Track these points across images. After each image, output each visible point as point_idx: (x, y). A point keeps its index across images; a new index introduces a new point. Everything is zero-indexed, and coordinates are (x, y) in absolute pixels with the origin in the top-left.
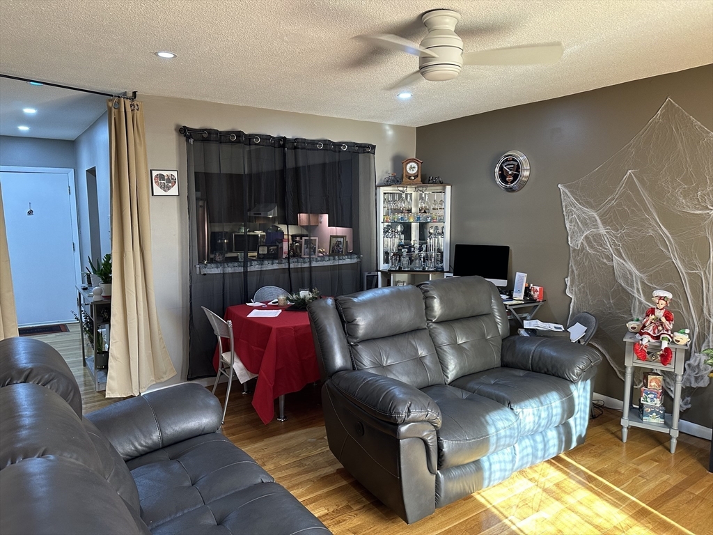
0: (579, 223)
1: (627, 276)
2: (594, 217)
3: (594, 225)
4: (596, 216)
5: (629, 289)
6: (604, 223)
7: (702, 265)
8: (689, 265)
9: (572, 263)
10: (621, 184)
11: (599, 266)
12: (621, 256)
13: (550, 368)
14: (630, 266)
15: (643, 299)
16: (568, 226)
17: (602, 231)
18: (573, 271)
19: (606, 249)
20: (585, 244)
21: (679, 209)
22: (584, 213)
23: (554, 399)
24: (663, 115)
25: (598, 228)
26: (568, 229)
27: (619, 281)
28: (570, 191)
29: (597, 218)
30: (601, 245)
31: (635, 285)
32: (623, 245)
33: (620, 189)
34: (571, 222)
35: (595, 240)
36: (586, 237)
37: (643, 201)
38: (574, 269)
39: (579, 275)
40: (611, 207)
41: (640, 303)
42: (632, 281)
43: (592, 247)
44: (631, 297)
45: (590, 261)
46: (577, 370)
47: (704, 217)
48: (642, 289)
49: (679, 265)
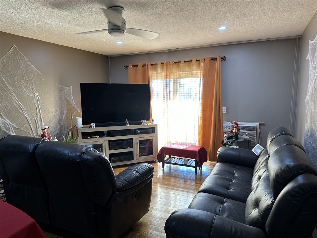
1: (6, 126)
7: (35, 115)
8: (31, 117)
14: (7, 121)
21: (24, 94)
24: (13, 52)
27: (3, 129)
47: (34, 97)
48: (14, 131)
49: (27, 117)
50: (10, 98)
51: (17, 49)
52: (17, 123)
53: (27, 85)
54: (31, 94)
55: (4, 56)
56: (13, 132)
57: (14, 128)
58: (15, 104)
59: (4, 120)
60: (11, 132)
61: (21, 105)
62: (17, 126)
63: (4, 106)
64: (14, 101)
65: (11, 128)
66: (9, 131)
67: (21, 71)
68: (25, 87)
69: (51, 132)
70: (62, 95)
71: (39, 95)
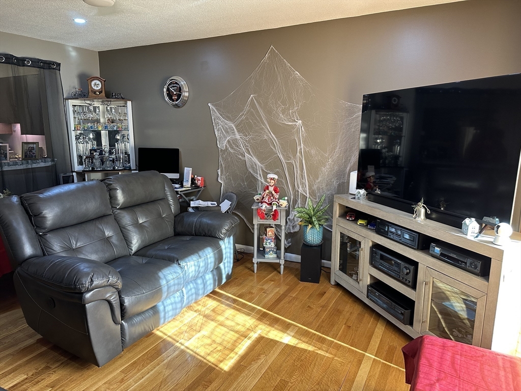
0: (224, 131)
1: (254, 166)
2: (232, 127)
3: (233, 133)
4: (233, 126)
5: (255, 175)
6: (238, 131)
7: (294, 157)
8: (287, 158)
9: (220, 159)
10: (247, 104)
11: (237, 161)
12: (250, 154)
13: (207, 232)
14: (255, 160)
15: (263, 181)
16: (216, 133)
17: (238, 136)
18: (221, 165)
19: (240, 149)
20: (228, 146)
21: (280, 121)
22: (226, 124)
23: (209, 252)
24: (269, 58)
25: (235, 135)
26: (217, 135)
27: (249, 170)
28: (216, 109)
29: (234, 128)
30: (238, 147)
31: (258, 172)
32: (250, 146)
33: (247, 108)
34: (218, 131)
35: (233, 143)
36: (229, 141)
37: (260, 116)
38: (222, 163)
39: (225, 167)
40: (242, 120)
41: (262, 183)
42: (257, 170)
43: (232, 148)
44: (256, 180)
45: (231, 158)
46: (224, 231)
48: (263, 175)
49: (281, 157)
50: (261, 127)
51: (275, 52)
52: (267, 164)
53: (285, 108)
54: (290, 122)
55: (258, 67)
56: (260, 175)
58: (266, 137)
59: (251, 158)
61: (275, 140)
62: (266, 168)
63: (253, 139)
64: (265, 132)
68: (283, 110)
70: (351, 123)
71: (303, 123)
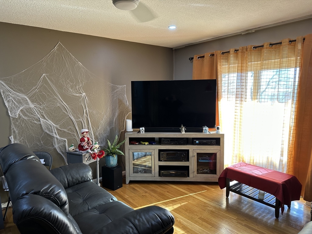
0: (16, 103)
1: (49, 128)
2: (26, 99)
3: (26, 103)
4: (26, 98)
5: (51, 134)
6: (33, 102)
7: (82, 117)
8: (77, 117)
9: (13, 126)
10: (40, 80)
11: (32, 126)
12: (45, 118)
14: (50, 122)
15: (58, 137)
16: (6, 104)
17: (32, 106)
18: (14, 132)
19: (35, 115)
20: (21, 114)
21: (70, 94)
22: (18, 96)
25: (29, 104)
26: (7, 106)
27: (45, 131)
29: (28, 99)
30: (32, 114)
32: (45, 112)
33: (40, 83)
34: (8, 101)
35: (27, 111)
36: (22, 110)
37: (52, 90)
38: (15, 130)
39: (19, 133)
40: (35, 93)
41: (57, 139)
42: (52, 130)
43: (26, 115)
44: (52, 137)
45: (25, 124)
47: (80, 97)
48: (57, 132)
49: (72, 118)
50: (54, 98)
51: (62, 46)
52: (61, 124)
53: (73, 85)
54: (77, 94)
55: (48, 54)
56: (55, 133)
57: (57, 129)
58: (58, 105)
59: (47, 121)
60: (54, 134)
61: (65, 105)
62: (60, 127)
63: (47, 107)
64: (58, 101)
65: (54, 130)
66: (52, 132)
67: (67, 69)
68: (71, 86)
69: (99, 134)
70: (114, 95)
71: (86, 95)
